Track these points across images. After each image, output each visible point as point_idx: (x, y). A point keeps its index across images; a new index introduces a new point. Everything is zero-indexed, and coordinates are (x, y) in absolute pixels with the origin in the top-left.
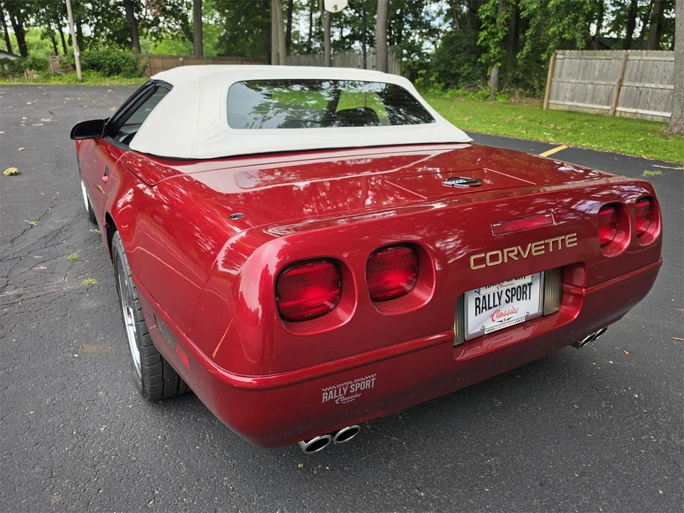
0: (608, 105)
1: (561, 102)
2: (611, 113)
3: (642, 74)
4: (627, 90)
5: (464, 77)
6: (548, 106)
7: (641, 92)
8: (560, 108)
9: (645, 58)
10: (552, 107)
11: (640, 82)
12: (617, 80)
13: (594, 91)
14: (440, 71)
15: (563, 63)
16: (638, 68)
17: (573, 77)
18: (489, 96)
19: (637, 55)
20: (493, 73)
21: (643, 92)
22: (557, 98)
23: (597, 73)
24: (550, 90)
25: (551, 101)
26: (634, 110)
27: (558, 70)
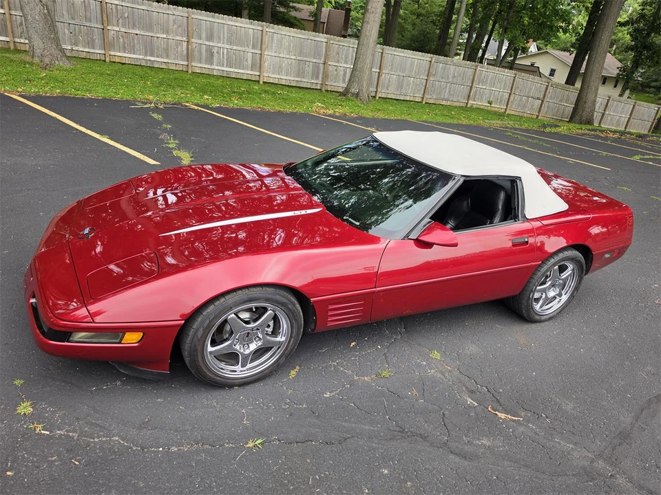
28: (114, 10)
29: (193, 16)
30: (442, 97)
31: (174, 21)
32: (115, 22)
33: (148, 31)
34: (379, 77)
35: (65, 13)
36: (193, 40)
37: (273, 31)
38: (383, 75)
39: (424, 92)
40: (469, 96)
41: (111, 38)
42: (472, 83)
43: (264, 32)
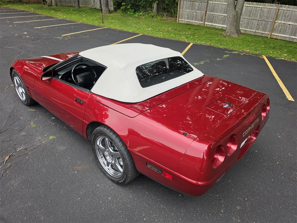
0: (201, 21)
1: (184, 20)
2: (203, 25)
3: (213, 9)
4: (208, 15)
5: (142, 7)
6: (178, 22)
7: (213, 16)
8: (183, 22)
9: (214, 2)
10: (180, 22)
11: (213, 12)
12: (205, 11)
13: (196, 15)
14: (131, 4)
15: (183, 3)
16: (212, 6)
17: (188, 9)
18: (154, 16)
20: (155, 5)
21: (214, 16)
22: (182, 18)
23: (197, 8)
24: (179, 14)
25: (179, 19)
26: (211, 24)
27: (181, 6)
32: (280, 19)
41: (275, 26)
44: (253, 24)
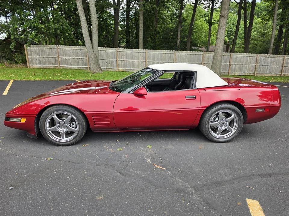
0: (56, 65)
1: (36, 65)
2: (58, 67)
3: (65, 54)
4: (61, 59)
6: (30, 67)
7: (67, 60)
8: (36, 67)
9: (64, 48)
10: (32, 67)
11: (65, 56)
12: (57, 56)
13: (48, 59)
16: (63, 51)
17: (37, 55)
19: (61, 47)
22: (33, 63)
23: (48, 53)
24: (29, 61)
25: (30, 65)
26: (67, 66)
27: (29, 52)
28: (120, 54)
29: (147, 52)
30: (266, 72)
31: (141, 55)
32: (120, 58)
33: (131, 59)
34: (229, 66)
35: (105, 56)
36: (147, 61)
37: (178, 53)
38: (232, 65)
39: (255, 71)
40: (282, 71)
41: (119, 63)
42: (283, 65)
43: (175, 54)
44: (102, 63)
